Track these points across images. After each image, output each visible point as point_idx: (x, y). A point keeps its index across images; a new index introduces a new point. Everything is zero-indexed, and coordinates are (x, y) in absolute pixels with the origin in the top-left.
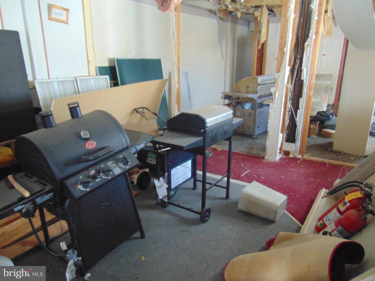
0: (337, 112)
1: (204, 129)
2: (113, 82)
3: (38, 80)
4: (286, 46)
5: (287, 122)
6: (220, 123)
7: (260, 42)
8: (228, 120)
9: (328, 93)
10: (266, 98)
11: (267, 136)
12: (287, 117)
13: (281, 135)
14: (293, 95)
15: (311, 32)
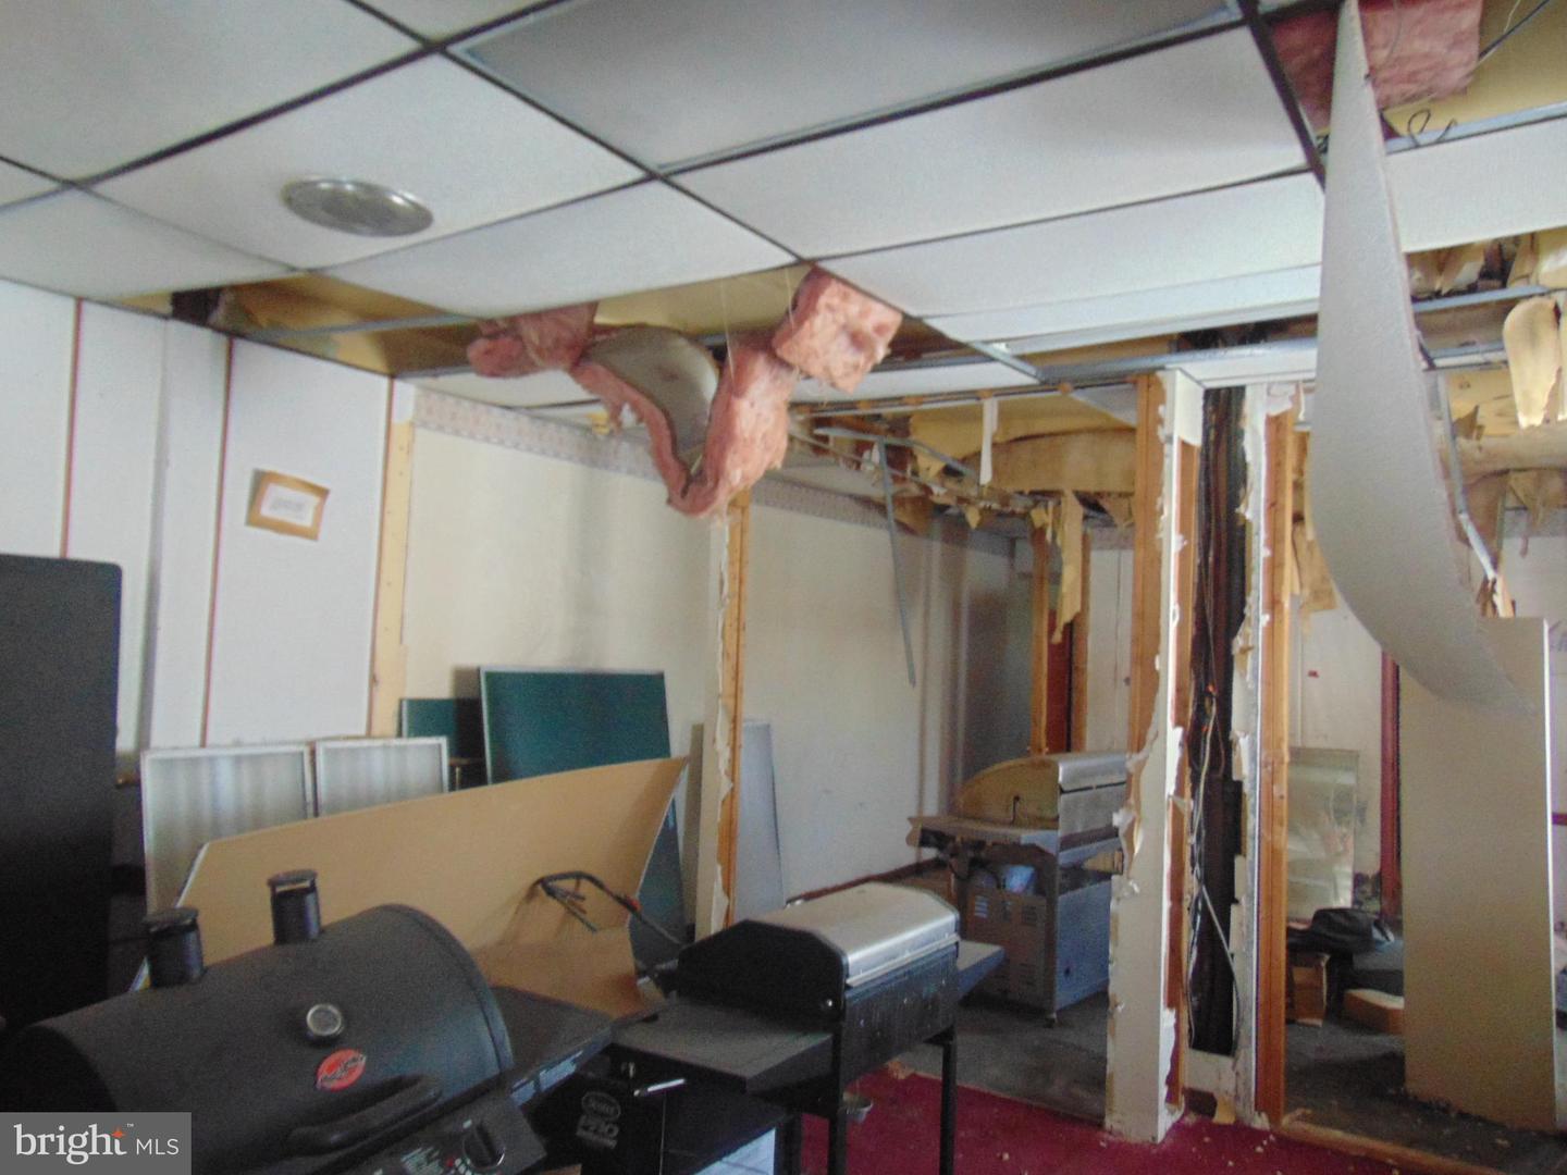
0: (1398, 908)
1: (837, 998)
2: (464, 761)
3: (158, 749)
4: (1162, 647)
5: (1189, 957)
6: (903, 967)
7: (1058, 620)
8: (938, 955)
9: (1349, 823)
10: (1095, 845)
11: (1109, 1021)
12: (1188, 936)
13: (1167, 1018)
14: (1203, 841)
15: (1250, 600)
